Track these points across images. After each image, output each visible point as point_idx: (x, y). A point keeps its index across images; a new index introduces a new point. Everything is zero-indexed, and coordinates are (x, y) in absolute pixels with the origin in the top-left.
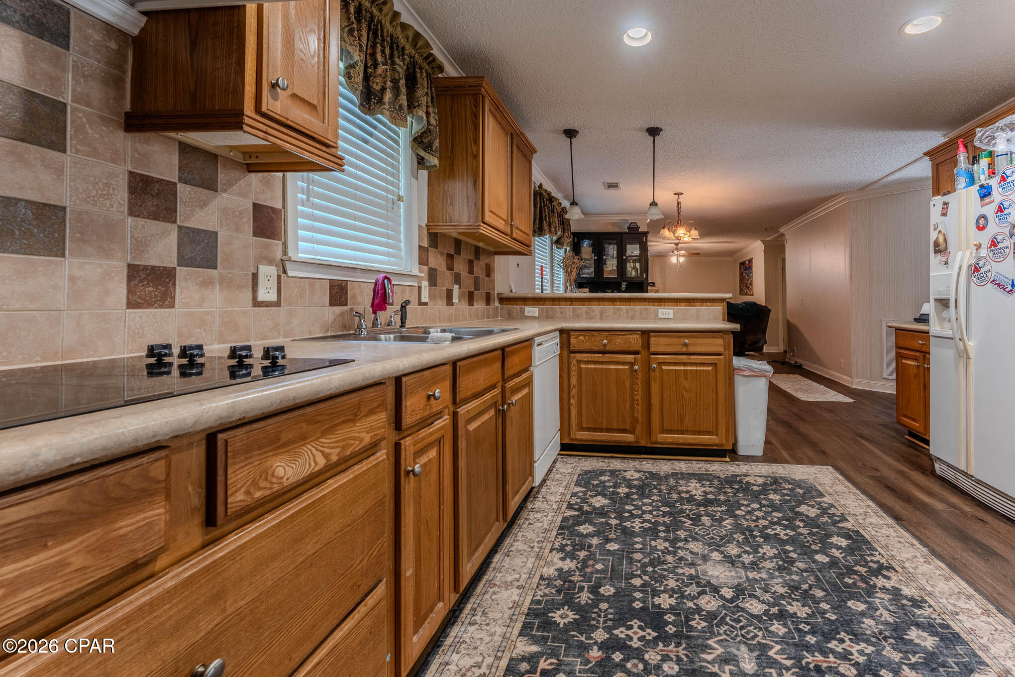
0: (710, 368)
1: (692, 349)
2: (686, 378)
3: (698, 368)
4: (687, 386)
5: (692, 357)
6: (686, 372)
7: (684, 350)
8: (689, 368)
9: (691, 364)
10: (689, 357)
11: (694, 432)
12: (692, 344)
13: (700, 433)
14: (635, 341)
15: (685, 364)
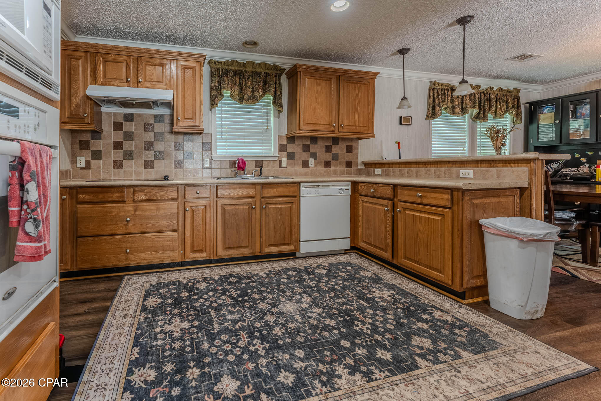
0: (439, 218)
1: (424, 201)
2: (421, 223)
3: (430, 217)
4: (421, 229)
5: (426, 207)
6: (420, 217)
7: (419, 200)
8: (423, 215)
9: (426, 212)
10: (423, 206)
11: (427, 266)
12: (426, 197)
13: (430, 268)
14: (389, 192)
15: (421, 212)
